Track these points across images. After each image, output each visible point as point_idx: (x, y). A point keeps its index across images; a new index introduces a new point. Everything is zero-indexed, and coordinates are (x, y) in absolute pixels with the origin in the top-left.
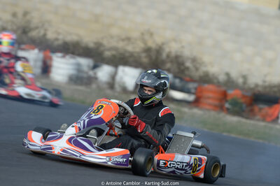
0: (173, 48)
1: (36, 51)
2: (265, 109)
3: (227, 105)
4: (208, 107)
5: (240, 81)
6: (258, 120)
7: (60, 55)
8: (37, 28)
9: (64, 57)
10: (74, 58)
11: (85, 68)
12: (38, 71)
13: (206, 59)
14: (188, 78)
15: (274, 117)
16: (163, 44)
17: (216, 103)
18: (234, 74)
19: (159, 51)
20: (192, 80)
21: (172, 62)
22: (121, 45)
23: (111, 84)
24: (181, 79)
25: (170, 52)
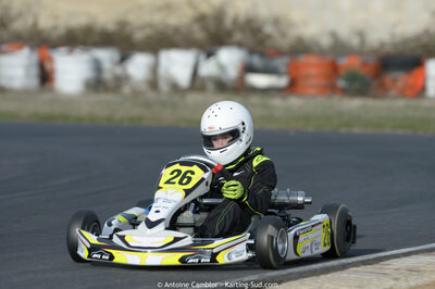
0: (240, 8)
1: (26, 51)
2: (400, 79)
3: (341, 83)
4: (311, 91)
5: (355, 41)
6: (395, 97)
7: (63, 50)
8: (20, 15)
9: (70, 52)
10: (87, 50)
11: (108, 66)
12: (34, 82)
13: (296, 15)
14: (271, 51)
18: (345, 32)
19: (219, 16)
20: (280, 53)
24: (262, 54)
25: (236, 17)
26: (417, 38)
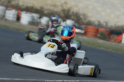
0: (75, 10)
1: (14, 10)
2: (116, 37)
3: (99, 35)
4: (90, 36)
5: (105, 24)
6: (113, 42)
7: (24, 12)
9: (26, 13)
10: (31, 14)
11: (36, 18)
12: (15, 19)
13: (89, 14)
14: (81, 23)
15: (119, 41)
16: (70, 8)
17: (94, 34)
18: (102, 21)
19: (69, 11)
20: (83, 24)
21: (74, 16)
22: (52, 8)
24: (78, 23)
25: (73, 11)
26: (122, 27)
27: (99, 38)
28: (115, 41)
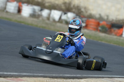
1: (15, 3)
2: (116, 30)
3: (100, 28)
4: (91, 29)
5: (106, 18)
6: (114, 35)
9: (27, 5)
10: (32, 6)
11: (37, 11)
12: (16, 11)
13: (90, 7)
14: (82, 16)
15: (120, 34)
17: (95, 27)
18: (103, 15)
19: (70, 4)
20: (84, 17)
21: (75, 8)
23: (48, 18)
24: (80, 16)
25: (75, 4)
26: (123, 20)
27: (100, 31)
28: (116, 35)
